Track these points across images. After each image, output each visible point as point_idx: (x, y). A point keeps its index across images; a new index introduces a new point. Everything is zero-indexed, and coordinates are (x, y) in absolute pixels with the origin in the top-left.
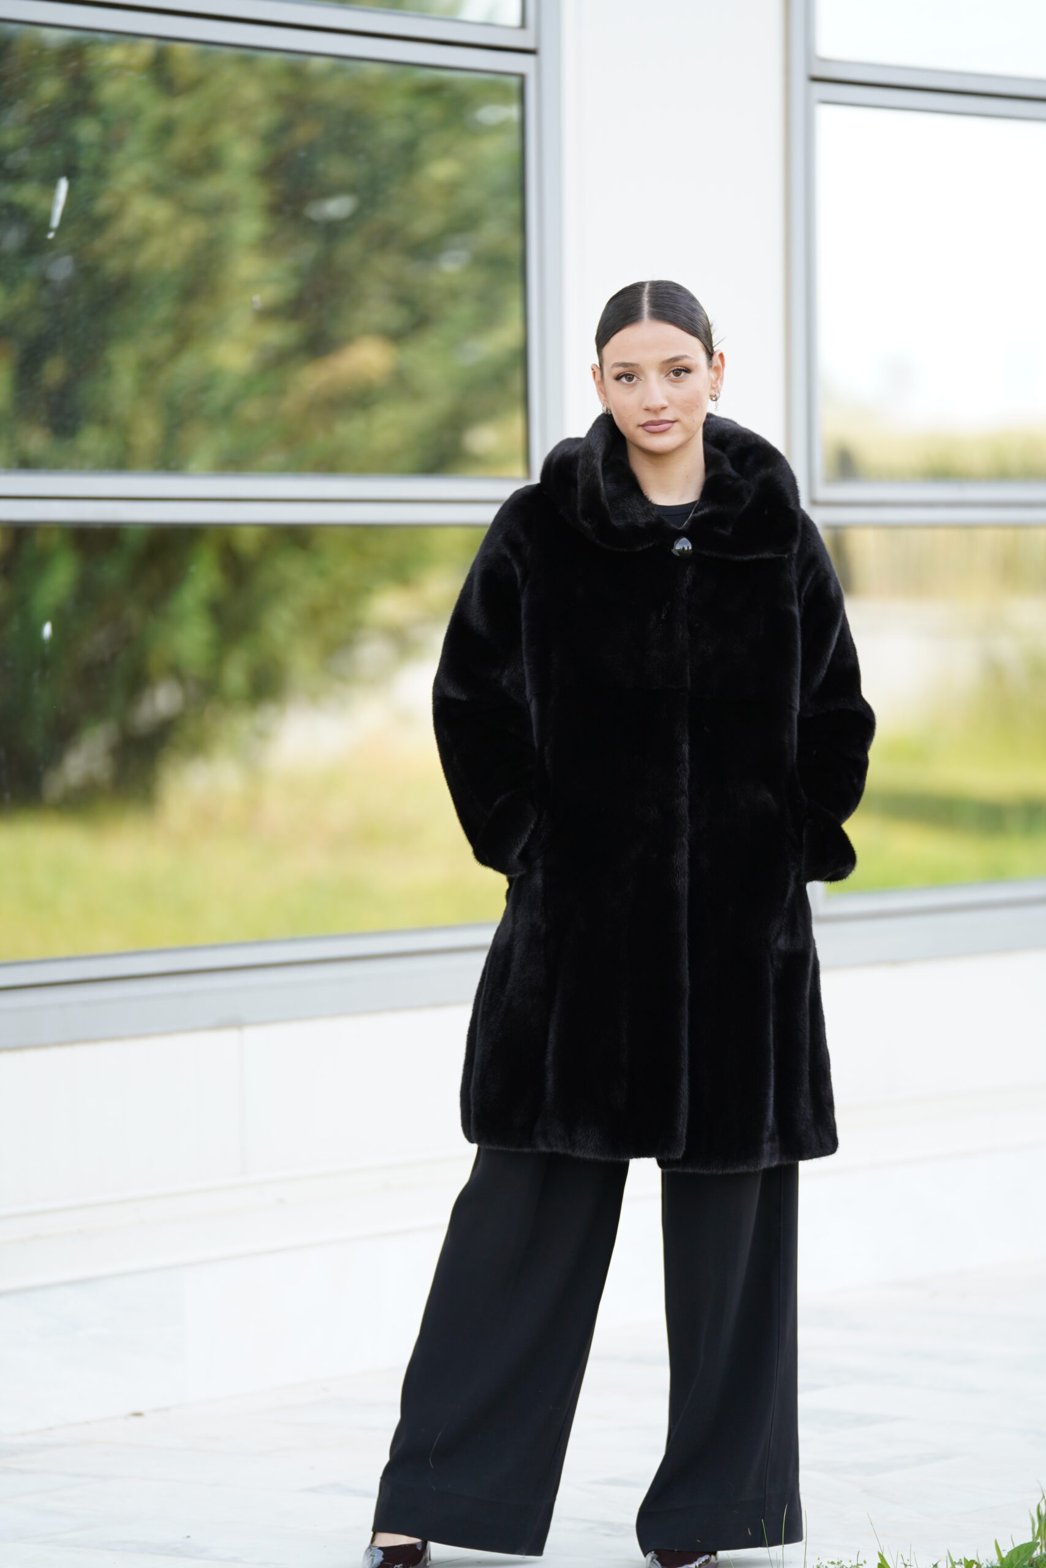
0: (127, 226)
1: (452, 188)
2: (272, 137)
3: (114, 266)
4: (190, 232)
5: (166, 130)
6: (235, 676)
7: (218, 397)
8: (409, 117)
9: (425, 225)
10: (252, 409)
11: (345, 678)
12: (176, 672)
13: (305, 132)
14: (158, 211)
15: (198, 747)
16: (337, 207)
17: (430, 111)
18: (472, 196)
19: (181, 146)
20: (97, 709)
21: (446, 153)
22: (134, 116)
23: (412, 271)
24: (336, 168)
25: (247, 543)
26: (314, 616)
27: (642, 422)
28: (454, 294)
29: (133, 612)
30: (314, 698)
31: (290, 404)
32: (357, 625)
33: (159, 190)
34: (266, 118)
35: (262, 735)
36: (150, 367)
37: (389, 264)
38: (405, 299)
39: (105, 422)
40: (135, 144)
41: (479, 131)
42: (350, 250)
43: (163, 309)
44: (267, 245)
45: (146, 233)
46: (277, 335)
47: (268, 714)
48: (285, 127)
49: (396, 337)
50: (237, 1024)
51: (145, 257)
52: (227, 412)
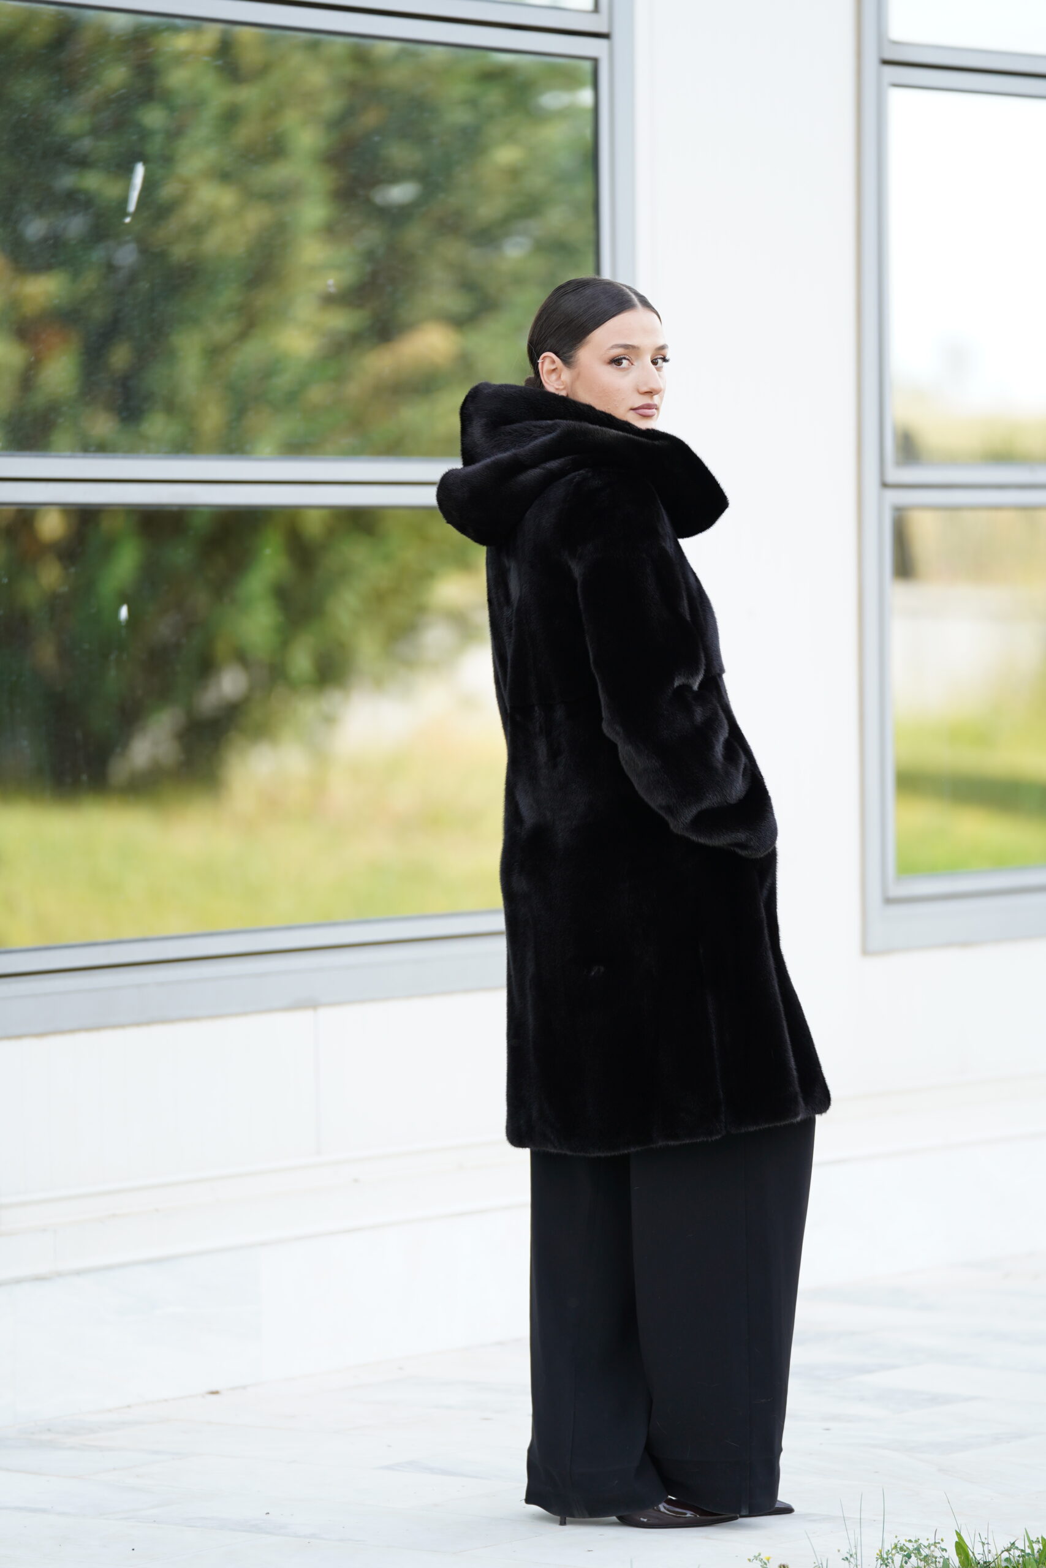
0: (192, 212)
1: (514, 173)
2: (338, 122)
3: (180, 252)
4: (256, 218)
5: (231, 117)
6: (301, 661)
7: (283, 381)
8: (472, 102)
9: (488, 210)
10: (317, 394)
11: (410, 664)
12: (241, 657)
13: (370, 118)
14: (225, 198)
15: (263, 732)
16: (400, 193)
17: (494, 97)
18: (536, 182)
19: (246, 133)
20: (164, 694)
21: (510, 137)
22: (199, 103)
23: (474, 257)
24: (401, 154)
25: (313, 526)
26: (379, 599)
27: (636, 406)
28: (518, 280)
29: (200, 598)
30: (379, 683)
31: (353, 389)
32: (421, 609)
33: (224, 176)
34: (331, 105)
35: (329, 720)
36: (214, 353)
37: (452, 249)
38: (468, 285)
39: (171, 407)
40: (202, 130)
41: (540, 117)
42: (415, 234)
43: (228, 295)
44: (330, 231)
45: (213, 218)
46: (341, 321)
47: (332, 699)
48: (348, 113)
49: (461, 322)
50: (313, 1005)
51: (213, 242)
52: (292, 398)
